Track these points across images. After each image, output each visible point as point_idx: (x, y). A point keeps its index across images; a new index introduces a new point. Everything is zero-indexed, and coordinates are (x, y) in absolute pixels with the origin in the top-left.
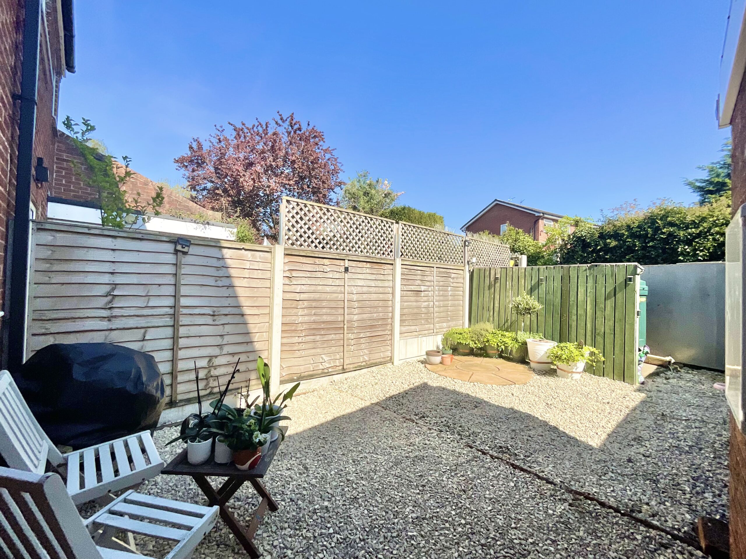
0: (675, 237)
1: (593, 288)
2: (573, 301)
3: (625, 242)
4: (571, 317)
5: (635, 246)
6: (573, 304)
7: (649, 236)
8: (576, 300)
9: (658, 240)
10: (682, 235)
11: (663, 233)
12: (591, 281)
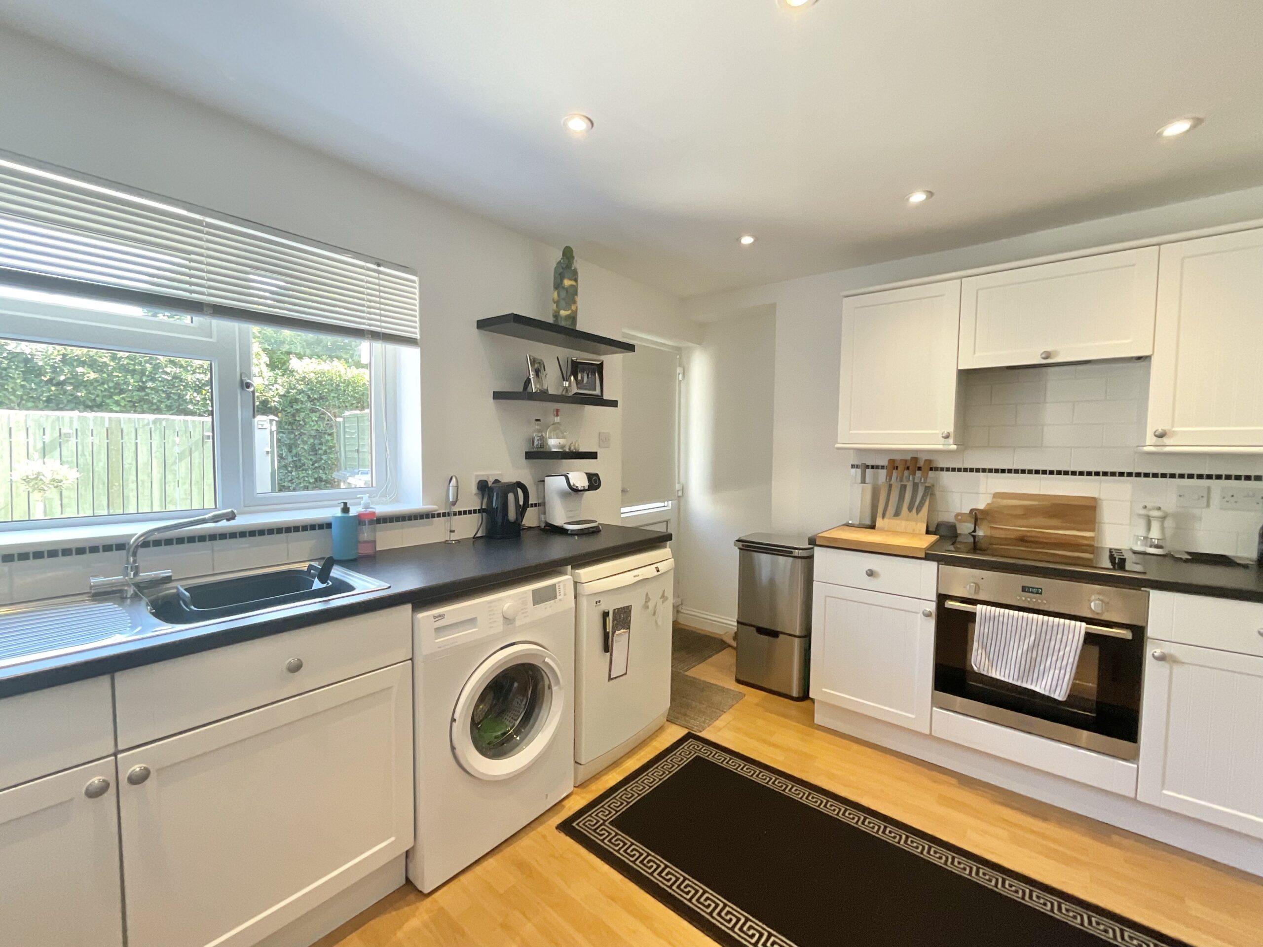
0: (181, 380)
1: (161, 447)
2: (130, 464)
3: (110, 375)
4: (128, 485)
5: (127, 383)
6: (130, 468)
7: (147, 373)
8: (134, 463)
9: (161, 381)
10: (189, 380)
11: (167, 373)
12: (156, 437)
